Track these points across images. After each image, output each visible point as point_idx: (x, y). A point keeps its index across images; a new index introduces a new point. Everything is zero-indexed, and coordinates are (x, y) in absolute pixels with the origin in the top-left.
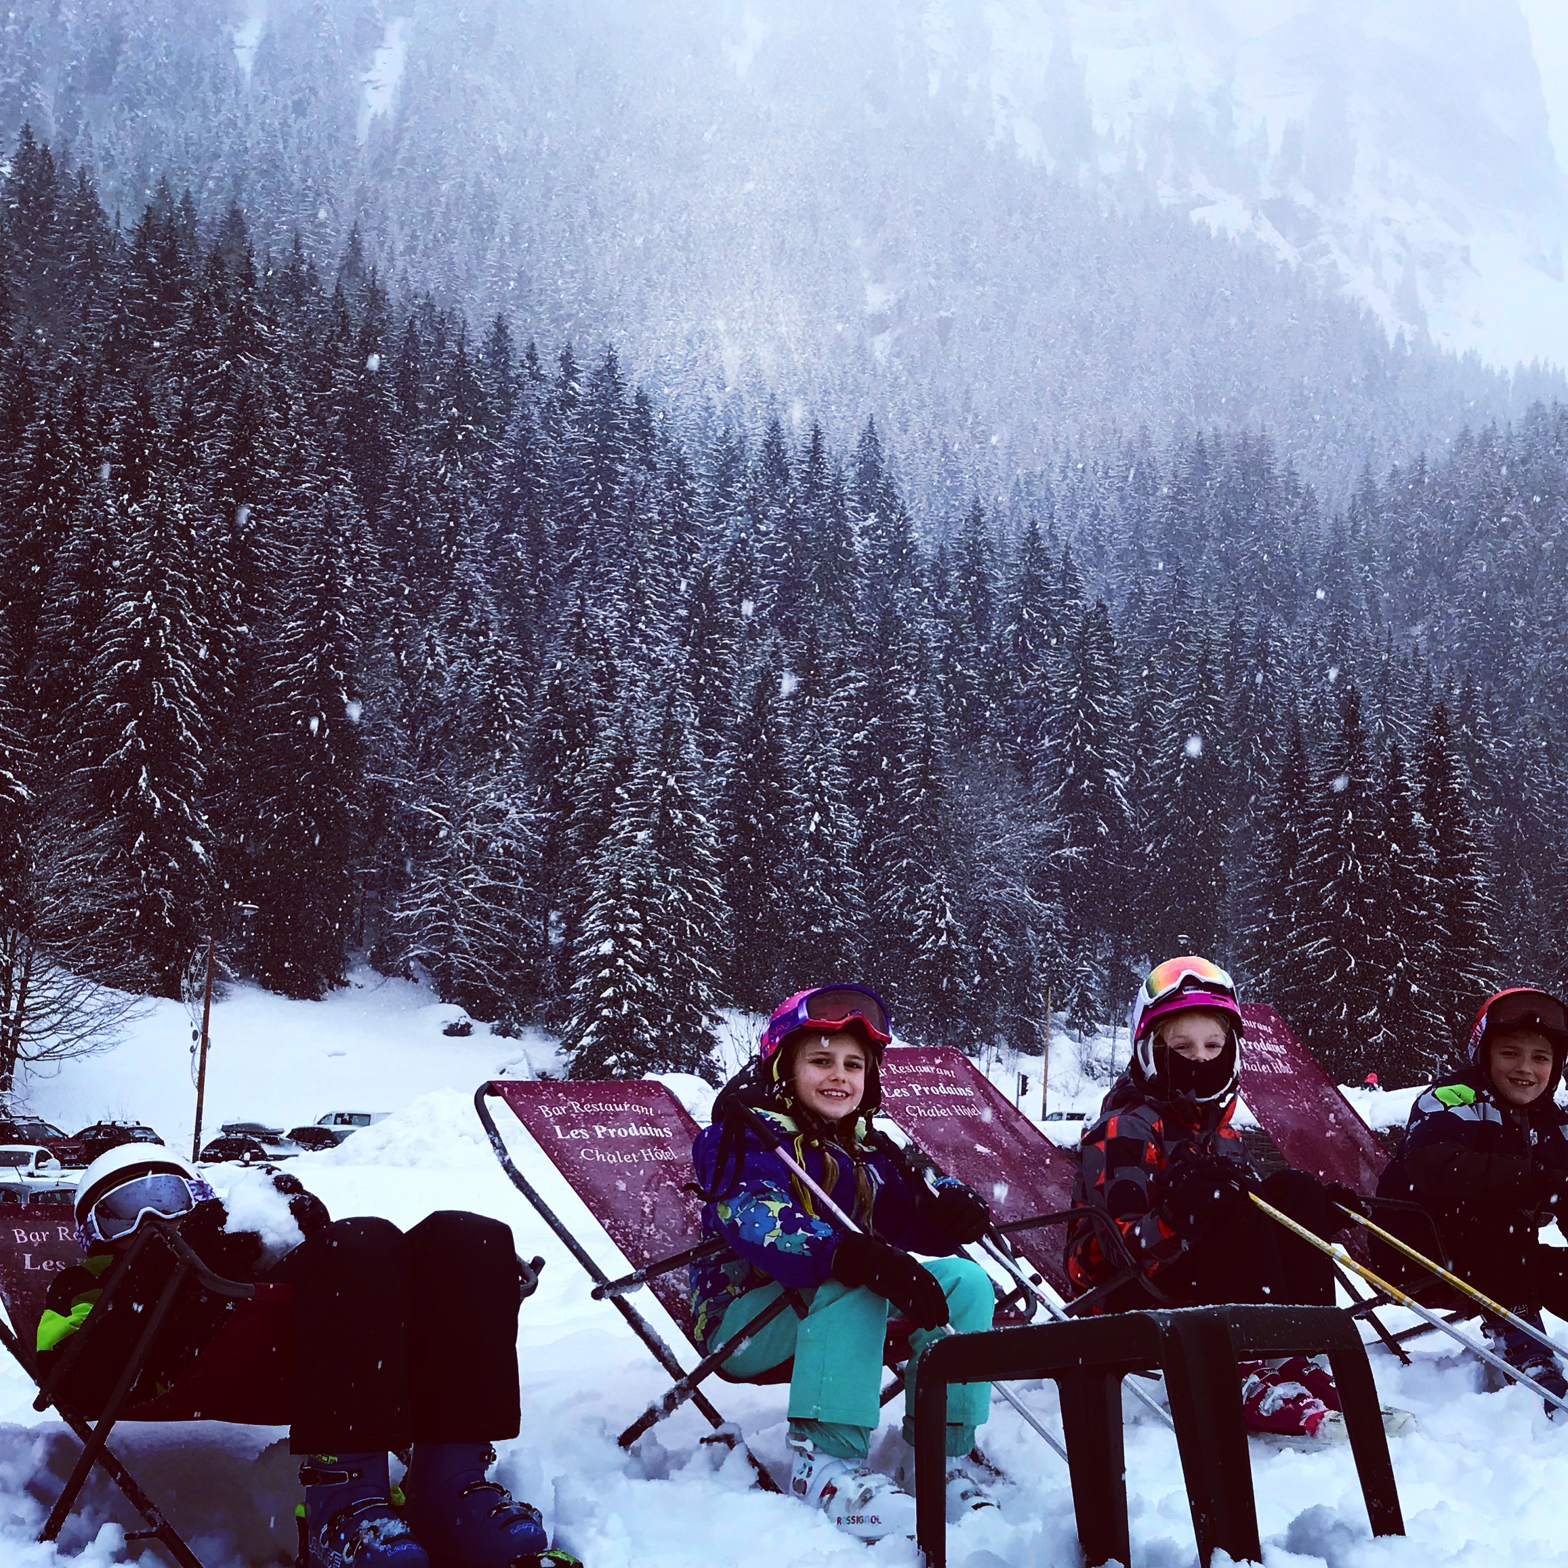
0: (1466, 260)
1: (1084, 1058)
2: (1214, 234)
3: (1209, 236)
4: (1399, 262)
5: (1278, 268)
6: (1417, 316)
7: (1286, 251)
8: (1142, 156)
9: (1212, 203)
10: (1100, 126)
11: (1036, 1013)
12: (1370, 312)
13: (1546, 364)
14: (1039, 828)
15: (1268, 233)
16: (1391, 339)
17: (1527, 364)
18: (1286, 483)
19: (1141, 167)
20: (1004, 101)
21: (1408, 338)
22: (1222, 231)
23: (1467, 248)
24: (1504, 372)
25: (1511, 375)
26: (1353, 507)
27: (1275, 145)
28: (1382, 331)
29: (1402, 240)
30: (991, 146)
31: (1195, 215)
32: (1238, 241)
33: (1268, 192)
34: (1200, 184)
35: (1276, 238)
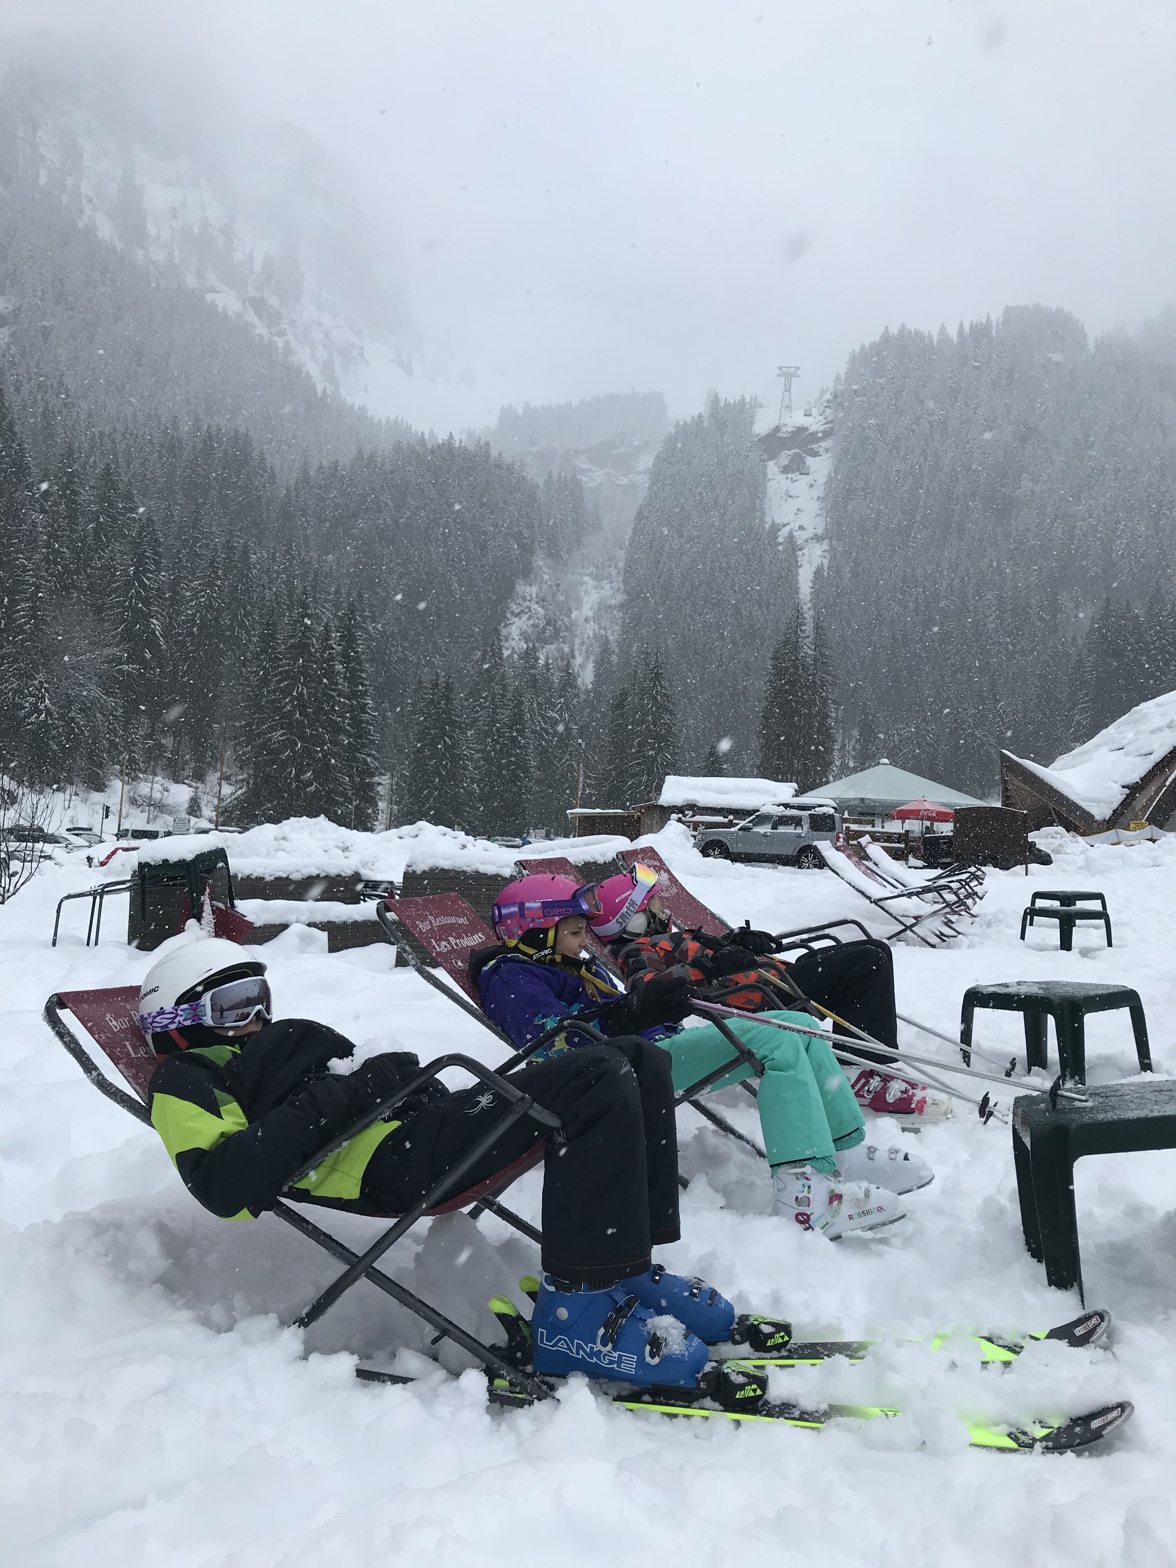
0: (362, 355)
1: (132, 794)
2: (220, 311)
3: (217, 311)
4: (325, 348)
5: (257, 338)
6: (334, 381)
7: (261, 329)
8: (177, 253)
9: (219, 292)
10: (152, 230)
11: (101, 766)
12: (308, 374)
13: (402, 421)
14: (107, 651)
15: (251, 316)
16: (319, 392)
17: (392, 418)
18: (259, 463)
19: (176, 261)
20: (90, 201)
21: (328, 392)
22: (225, 309)
23: (362, 348)
24: (380, 421)
25: (383, 423)
26: (297, 483)
27: (258, 265)
28: (315, 385)
29: (327, 336)
30: (80, 225)
31: (209, 297)
32: (233, 318)
33: (252, 293)
34: (212, 278)
35: (255, 320)
